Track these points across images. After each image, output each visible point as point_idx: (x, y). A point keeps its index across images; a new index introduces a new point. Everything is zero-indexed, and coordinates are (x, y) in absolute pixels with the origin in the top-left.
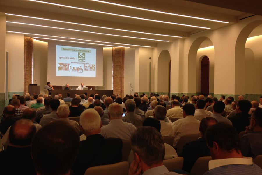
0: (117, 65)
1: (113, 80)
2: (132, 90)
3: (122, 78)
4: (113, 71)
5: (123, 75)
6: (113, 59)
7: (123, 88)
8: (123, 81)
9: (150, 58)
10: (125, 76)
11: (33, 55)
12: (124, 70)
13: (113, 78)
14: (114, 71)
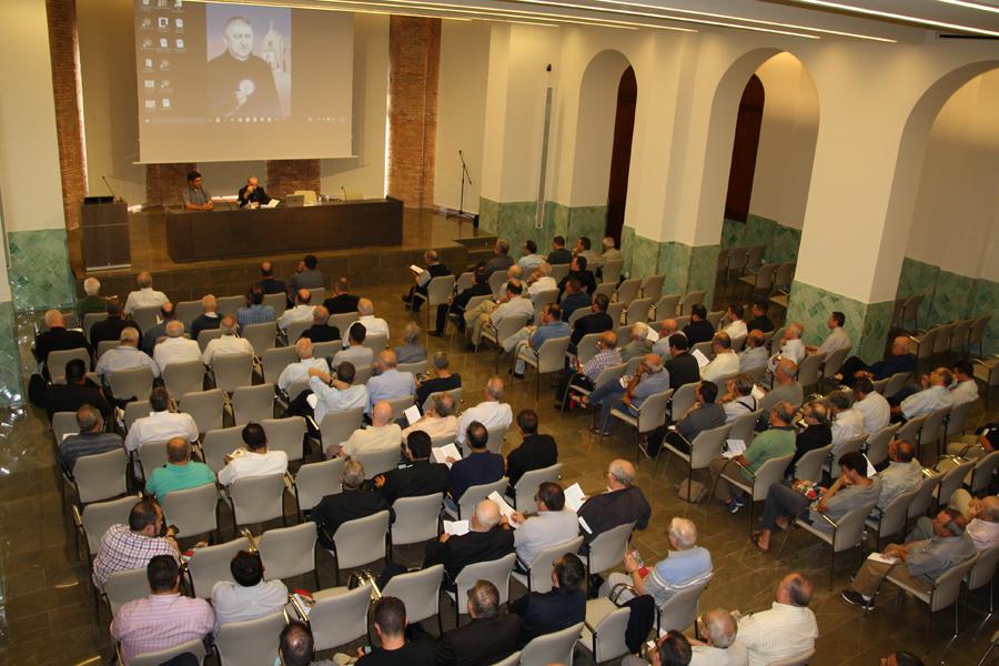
0: (409, 74)
1: (391, 129)
2: (467, 178)
3: (426, 125)
4: (392, 93)
5: (431, 113)
6: (391, 45)
7: (432, 164)
8: (433, 138)
9: (549, 69)
10: (438, 119)
11: (76, 40)
12: (435, 94)
13: (394, 123)
14: (396, 93)
